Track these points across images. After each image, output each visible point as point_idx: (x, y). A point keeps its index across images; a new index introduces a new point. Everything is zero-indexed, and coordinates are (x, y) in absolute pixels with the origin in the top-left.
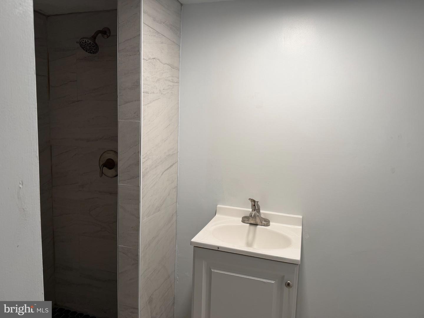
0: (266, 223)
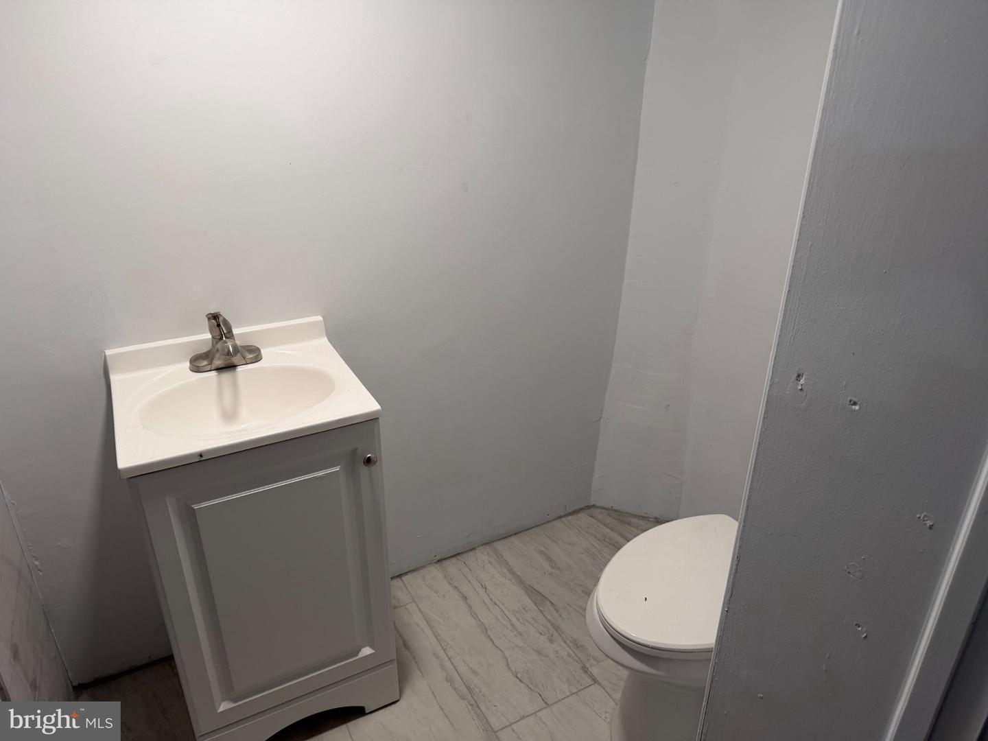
0: (254, 354)
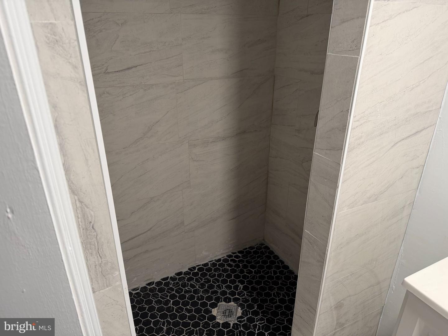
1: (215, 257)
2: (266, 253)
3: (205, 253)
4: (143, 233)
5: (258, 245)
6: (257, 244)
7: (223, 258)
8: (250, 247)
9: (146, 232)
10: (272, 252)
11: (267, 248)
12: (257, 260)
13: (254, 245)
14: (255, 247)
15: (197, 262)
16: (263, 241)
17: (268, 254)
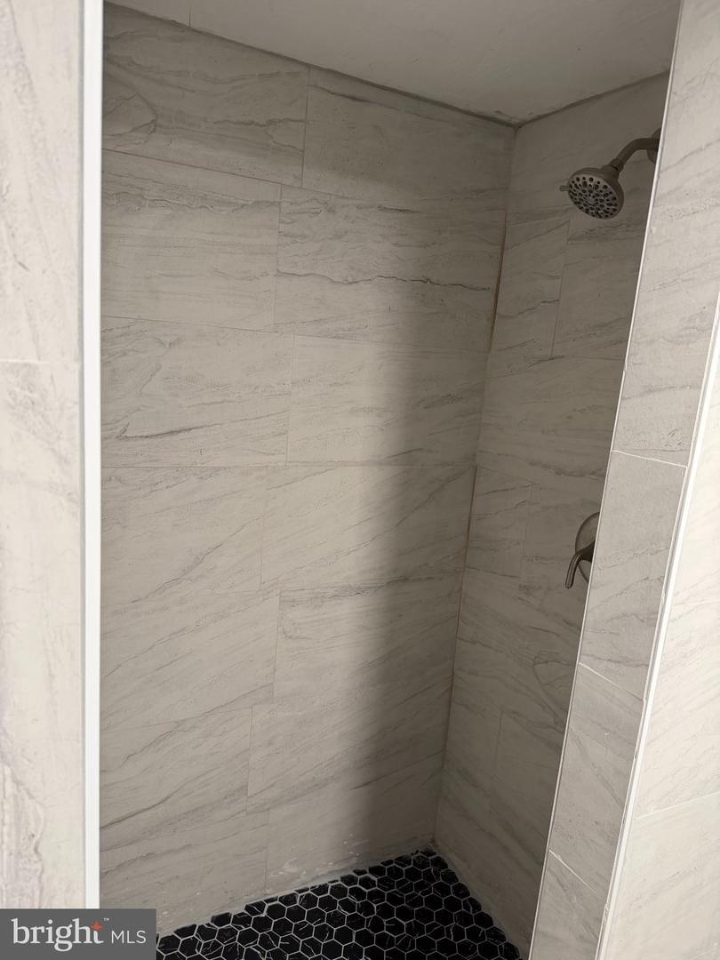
1: (313, 879)
2: (438, 878)
3: (289, 869)
4: (148, 809)
5: (419, 854)
6: (417, 852)
7: (333, 884)
8: (399, 859)
9: (154, 806)
10: (451, 877)
11: (440, 863)
12: (414, 895)
13: (409, 854)
14: (413, 858)
15: (268, 891)
16: (431, 845)
17: (441, 881)
